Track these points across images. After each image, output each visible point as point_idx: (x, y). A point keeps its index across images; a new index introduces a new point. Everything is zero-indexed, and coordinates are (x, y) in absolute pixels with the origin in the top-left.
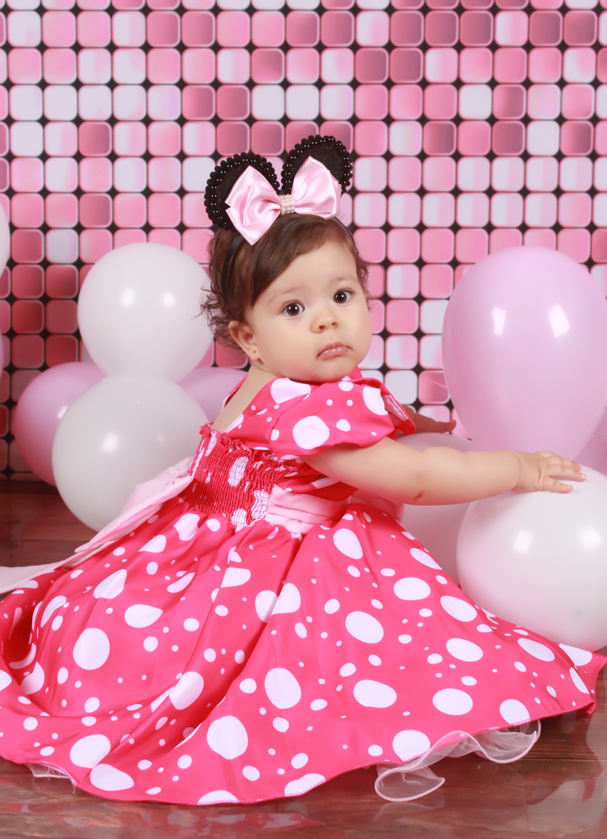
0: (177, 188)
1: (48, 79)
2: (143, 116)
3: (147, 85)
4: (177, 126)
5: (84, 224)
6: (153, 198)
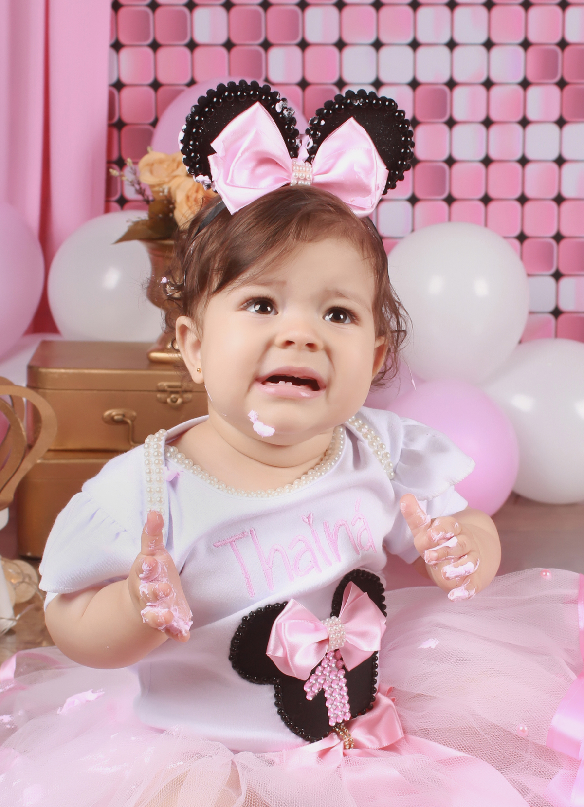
0: (519, 156)
1: (384, 39)
2: (483, 79)
3: (489, 45)
4: (520, 89)
5: (419, 195)
6: (493, 167)
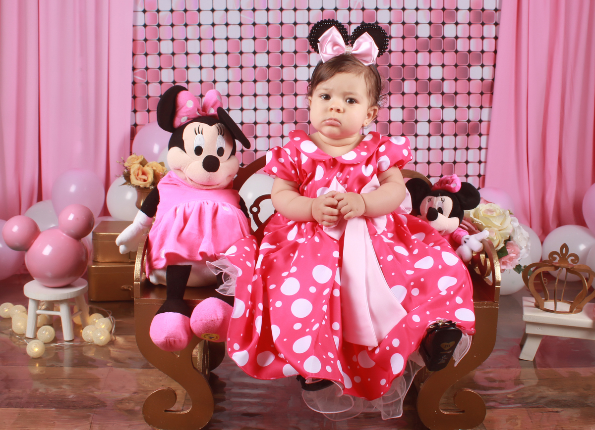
2: (267, 121)
3: (269, 109)
4: (281, 125)
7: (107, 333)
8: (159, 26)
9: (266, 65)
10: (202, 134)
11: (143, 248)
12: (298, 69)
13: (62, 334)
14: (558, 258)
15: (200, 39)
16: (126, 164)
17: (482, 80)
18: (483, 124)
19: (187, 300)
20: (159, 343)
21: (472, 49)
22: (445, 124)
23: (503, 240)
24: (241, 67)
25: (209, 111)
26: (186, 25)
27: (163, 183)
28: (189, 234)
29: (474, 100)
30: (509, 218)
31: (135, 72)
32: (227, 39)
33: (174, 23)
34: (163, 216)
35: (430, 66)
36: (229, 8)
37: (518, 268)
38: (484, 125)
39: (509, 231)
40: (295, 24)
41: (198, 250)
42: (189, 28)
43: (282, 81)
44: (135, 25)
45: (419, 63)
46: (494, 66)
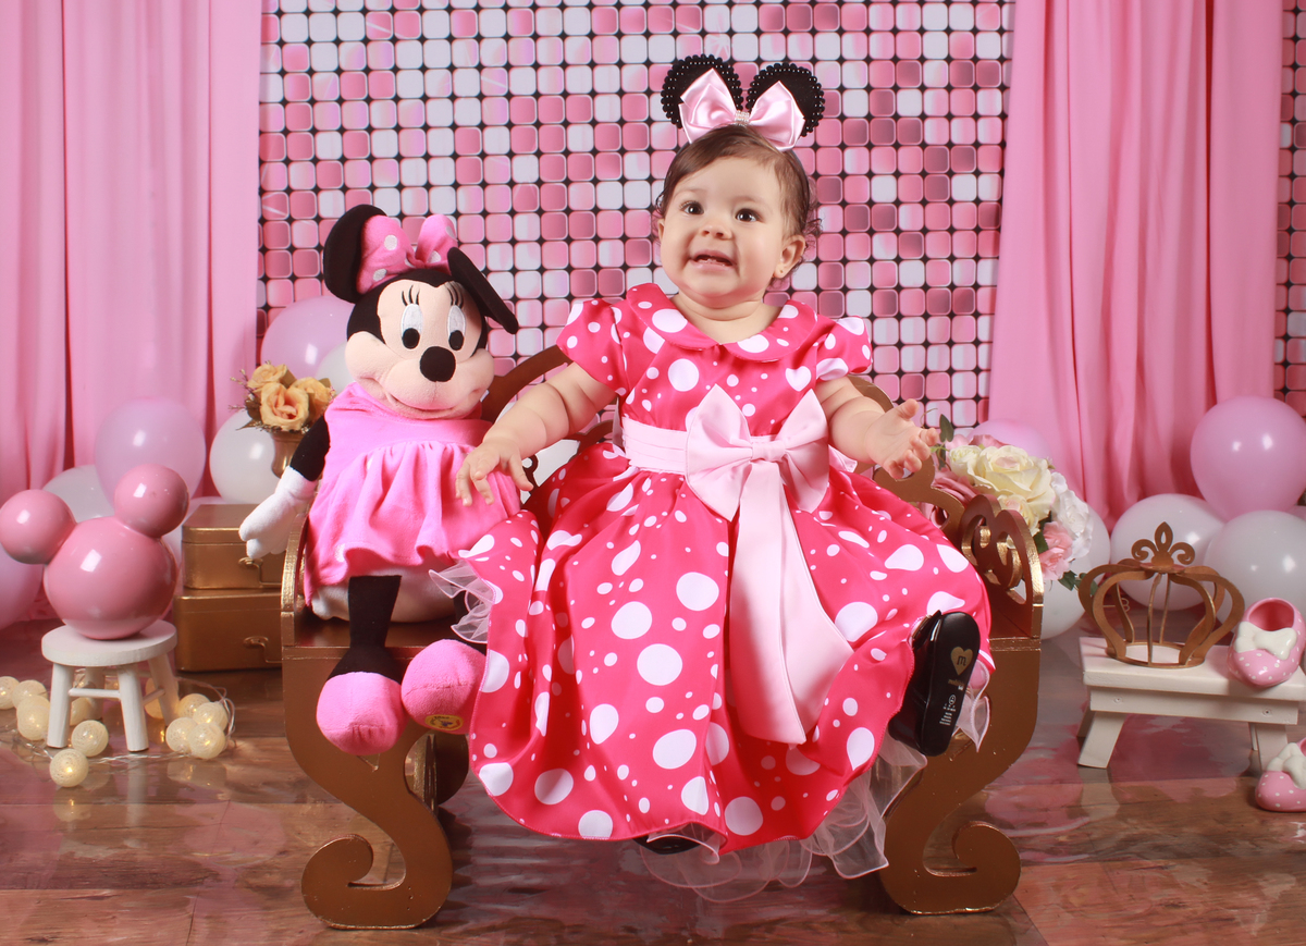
2: (539, 295)
3: (542, 270)
4: (566, 302)
7: (219, 732)
8: (313, 102)
9: (535, 178)
10: (417, 303)
11: (298, 541)
12: (600, 186)
13: (125, 738)
14: (1151, 554)
15: (398, 129)
16: (251, 384)
17: (977, 201)
18: (980, 291)
19: (394, 648)
20: (336, 737)
21: (955, 140)
22: (903, 293)
23: (1038, 520)
24: (484, 185)
25: (431, 258)
26: (369, 100)
27: (336, 409)
28: (396, 510)
29: (962, 244)
30: (1048, 475)
31: (264, 198)
32: (454, 127)
33: (344, 97)
34: (338, 477)
35: (870, 175)
36: (456, 64)
37: (1068, 578)
38: (983, 294)
39: (1049, 501)
40: (593, 94)
41: (414, 543)
42: (374, 105)
43: (568, 211)
44: (263, 100)
45: (848, 170)
46: (1002, 173)
